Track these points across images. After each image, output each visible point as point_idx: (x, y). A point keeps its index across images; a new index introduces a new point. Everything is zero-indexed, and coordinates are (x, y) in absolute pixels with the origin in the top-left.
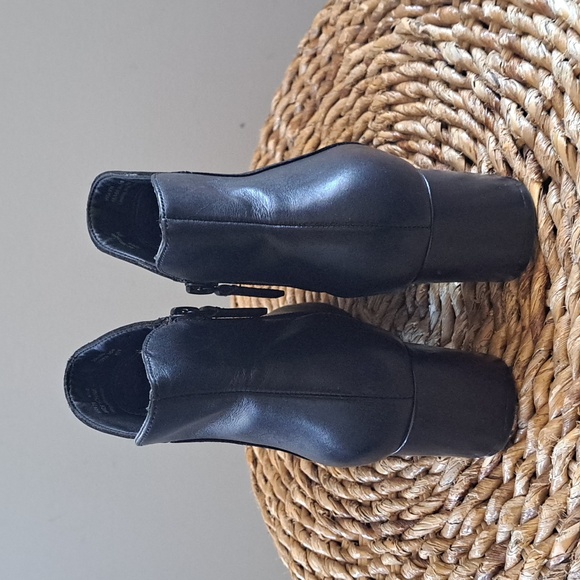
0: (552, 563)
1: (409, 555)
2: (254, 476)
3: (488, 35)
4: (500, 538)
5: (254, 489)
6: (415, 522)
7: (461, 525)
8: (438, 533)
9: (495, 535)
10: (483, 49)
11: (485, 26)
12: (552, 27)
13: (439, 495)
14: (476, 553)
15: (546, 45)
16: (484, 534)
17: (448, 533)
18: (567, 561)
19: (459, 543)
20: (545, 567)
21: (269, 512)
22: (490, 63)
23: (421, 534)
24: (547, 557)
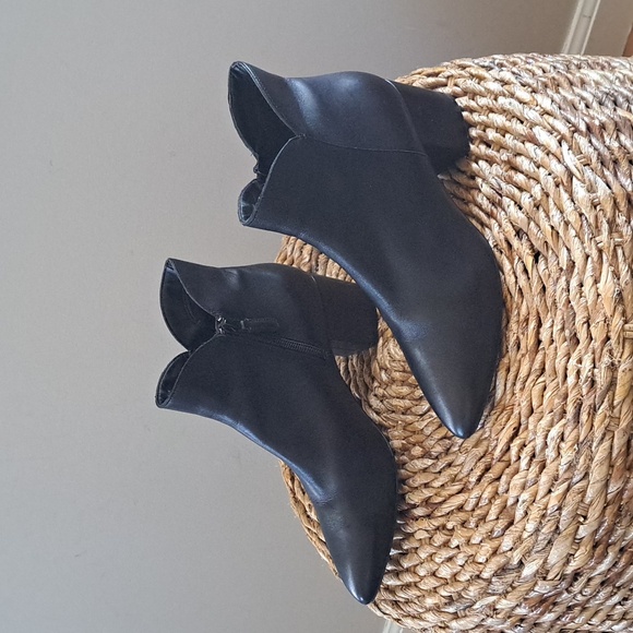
0: (549, 512)
1: (438, 528)
2: (293, 491)
3: (491, 152)
4: (510, 502)
5: (292, 501)
6: (441, 503)
7: (479, 498)
8: (460, 508)
9: (506, 501)
10: (487, 161)
11: (489, 146)
12: (539, 151)
13: (461, 480)
14: (492, 516)
15: (535, 163)
16: (498, 501)
17: (469, 507)
18: (560, 509)
19: (478, 512)
20: (544, 516)
21: (308, 517)
22: (494, 172)
23: (447, 510)
24: (546, 509)
